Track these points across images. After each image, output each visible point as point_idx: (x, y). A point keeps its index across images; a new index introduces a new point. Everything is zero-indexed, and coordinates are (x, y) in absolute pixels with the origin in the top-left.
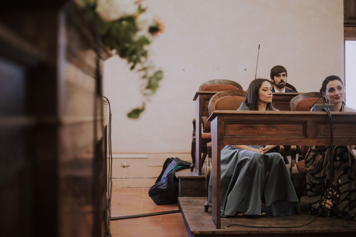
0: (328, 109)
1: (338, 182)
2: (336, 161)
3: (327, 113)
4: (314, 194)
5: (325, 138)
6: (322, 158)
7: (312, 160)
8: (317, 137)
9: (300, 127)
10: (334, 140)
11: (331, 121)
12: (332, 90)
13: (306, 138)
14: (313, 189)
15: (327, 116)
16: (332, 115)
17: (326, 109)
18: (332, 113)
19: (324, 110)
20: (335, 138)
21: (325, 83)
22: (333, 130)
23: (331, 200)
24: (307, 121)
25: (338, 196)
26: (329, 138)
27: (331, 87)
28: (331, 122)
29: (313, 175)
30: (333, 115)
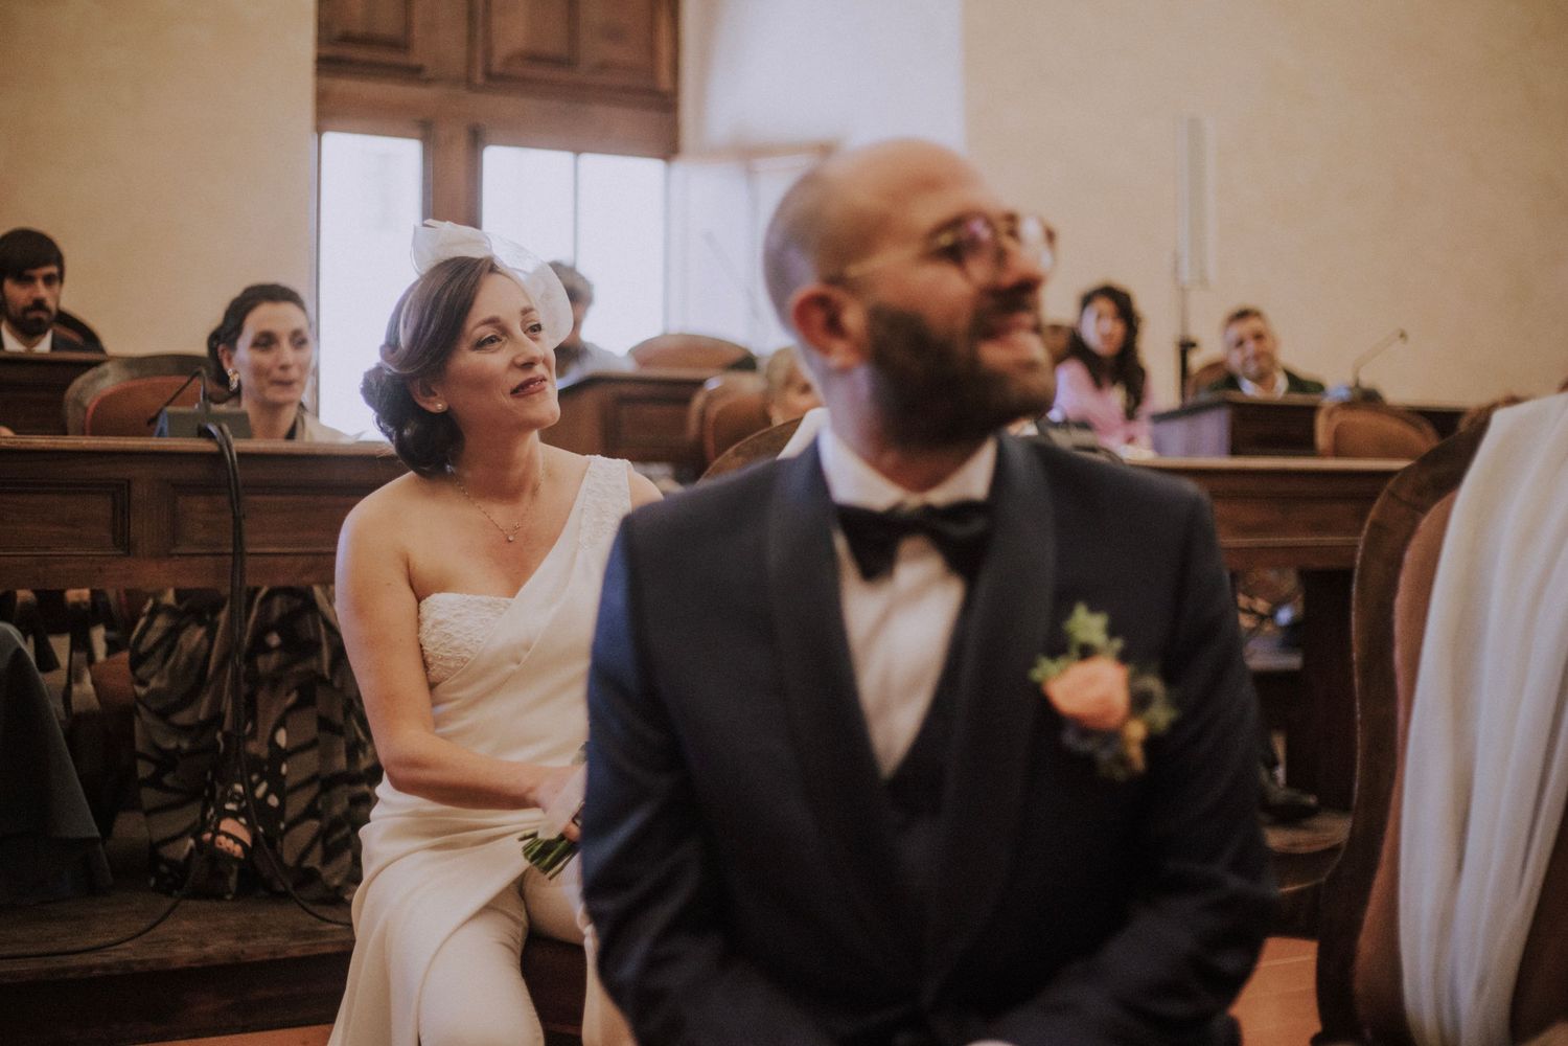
0: (225, 428)
1: (272, 742)
2: (268, 650)
3: (220, 446)
4: (173, 798)
5: (209, 554)
6: (205, 644)
7: (159, 653)
8: (173, 551)
9: (100, 507)
10: (249, 562)
11: (235, 479)
12: (266, 341)
13: (128, 554)
14: (168, 780)
15: (217, 458)
16: (242, 455)
17: (213, 429)
18: (240, 445)
19: (204, 433)
20: (251, 554)
21: (239, 310)
22: (243, 522)
23: (243, 820)
24: (129, 481)
25: (273, 801)
26: (229, 554)
27: (267, 327)
28: (237, 488)
29: (163, 715)
30: (244, 456)
